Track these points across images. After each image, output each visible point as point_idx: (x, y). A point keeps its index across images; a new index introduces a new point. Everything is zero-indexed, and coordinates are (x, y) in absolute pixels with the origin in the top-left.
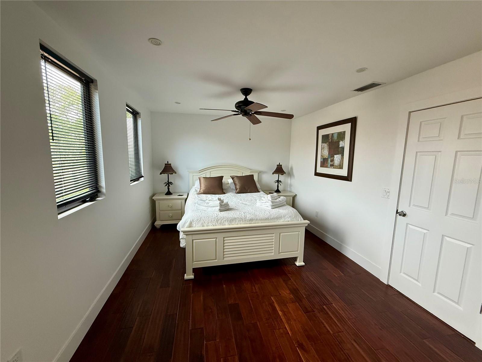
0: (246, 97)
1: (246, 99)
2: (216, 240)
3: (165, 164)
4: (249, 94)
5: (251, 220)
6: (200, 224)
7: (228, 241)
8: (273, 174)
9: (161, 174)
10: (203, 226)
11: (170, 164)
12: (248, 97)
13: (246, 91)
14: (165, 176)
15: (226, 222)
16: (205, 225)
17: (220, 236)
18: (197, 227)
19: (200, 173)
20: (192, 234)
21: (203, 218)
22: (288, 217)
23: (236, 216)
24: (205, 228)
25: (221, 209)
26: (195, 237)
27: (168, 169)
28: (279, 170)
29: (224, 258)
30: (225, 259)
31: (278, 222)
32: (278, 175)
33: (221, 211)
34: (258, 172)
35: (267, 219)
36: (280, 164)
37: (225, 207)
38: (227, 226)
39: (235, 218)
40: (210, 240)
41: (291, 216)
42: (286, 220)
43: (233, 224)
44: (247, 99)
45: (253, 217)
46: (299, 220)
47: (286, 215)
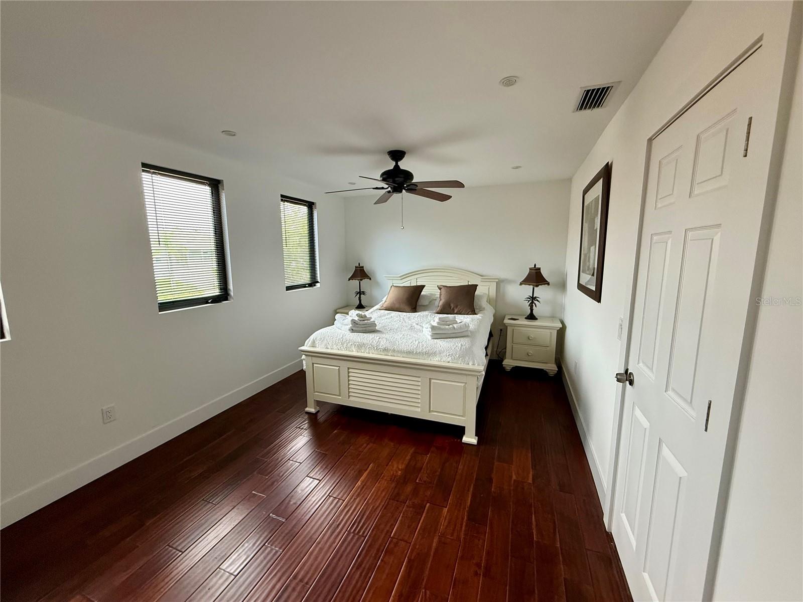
0: (397, 163)
1: (397, 166)
2: (339, 369)
3: (356, 267)
4: (401, 159)
5: (386, 350)
6: (323, 345)
7: (354, 373)
8: (521, 284)
9: (349, 280)
10: (327, 348)
11: (363, 267)
12: (399, 163)
13: (397, 155)
14: (356, 282)
15: (353, 346)
16: (329, 347)
17: (345, 365)
18: (320, 349)
19: (402, 279)
20: (312, 356)
21: (327, 338)
22: (447, 355)
23: (365, 341)
24: (329, 351)
25: (354, 329)
26: (315, 360)
27: (360, 273)
28: (536, 278)
29: (349, 396)
30: (351, 398)
31: (431, 360)
32: (532, 287)
33: (352, 330)
34: (497, 280)
35: (409, 353)
36: (536, 267)
37: (364, 327)
38: (355, 353)
39: (364, 344)
40: (332, 368)
41: (452, 354)
42: (444, 359)
43: (363, 351)
44: (399, 166)
45: (389, 346)
46: (469, 364)
47: (443, 352)
